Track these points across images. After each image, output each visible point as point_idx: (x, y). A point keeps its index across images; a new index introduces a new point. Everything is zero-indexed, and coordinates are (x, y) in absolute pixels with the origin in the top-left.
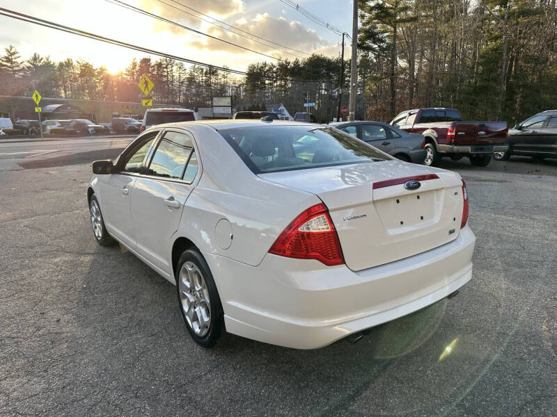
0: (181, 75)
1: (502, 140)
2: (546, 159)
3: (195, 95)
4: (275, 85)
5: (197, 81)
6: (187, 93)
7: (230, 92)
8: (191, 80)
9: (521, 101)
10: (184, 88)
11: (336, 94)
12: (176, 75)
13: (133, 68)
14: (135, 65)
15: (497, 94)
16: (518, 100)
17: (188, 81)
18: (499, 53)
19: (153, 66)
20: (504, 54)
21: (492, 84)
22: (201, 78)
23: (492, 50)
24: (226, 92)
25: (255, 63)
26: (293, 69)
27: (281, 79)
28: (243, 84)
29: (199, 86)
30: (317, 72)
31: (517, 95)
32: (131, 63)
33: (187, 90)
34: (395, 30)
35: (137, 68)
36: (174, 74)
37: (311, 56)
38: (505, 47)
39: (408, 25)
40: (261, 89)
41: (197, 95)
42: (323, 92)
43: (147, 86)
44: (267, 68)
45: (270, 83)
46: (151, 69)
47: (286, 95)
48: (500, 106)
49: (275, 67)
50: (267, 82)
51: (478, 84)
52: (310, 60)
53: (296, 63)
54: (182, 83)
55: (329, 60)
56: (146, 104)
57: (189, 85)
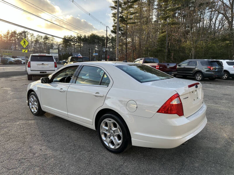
0: (32, 39)
1: (175, 70)
2: (188, 77)
3: (38, 48)
4: (76, 45)
5: (39, 41)
6: (35, 46)
7: (55, 47)
8: (37, 41)
9: (173, 55)
10: (33, 44)
11: (105, 50)
12: (30, 39)
13: (8, 34)
14: (8, 33)
15: (164, 53)
16: (172, 55)
17: (35, 41)
18: (165, 38)
19: (18, 34)
20: (167, 38)
21: (163, 49)
22: (41, 40)
23: (163, 36)
24: (53, 47)
25: (67, 36)
26: (83, 39)
27: (78, 43)
28: (61, 44)
29: (40, 44)
30: (94, 41)
31: (172, 53)
32: (7, 32)
33: (35, 45)
34: (127, 26)
35: (10, 35)
36: (28, 38)
37: (91, 34)
38: (167, 36)
39: (132, 25)
40: (70, 46)
41: (40, 47)
42: (96, 49)
43: (25, 43)
44: (72, 38)
45: (73, 44)
46: (16, 35)
47: (81, 49)
48: (166, 57)
49: (76, 37)
50: (72, 44)
51: (158, 49)
52: (91, 36)
53: (85, 36)
54: (32, 42)
55: (99, 36)
56: (24, 51)
57: (36, 43)
